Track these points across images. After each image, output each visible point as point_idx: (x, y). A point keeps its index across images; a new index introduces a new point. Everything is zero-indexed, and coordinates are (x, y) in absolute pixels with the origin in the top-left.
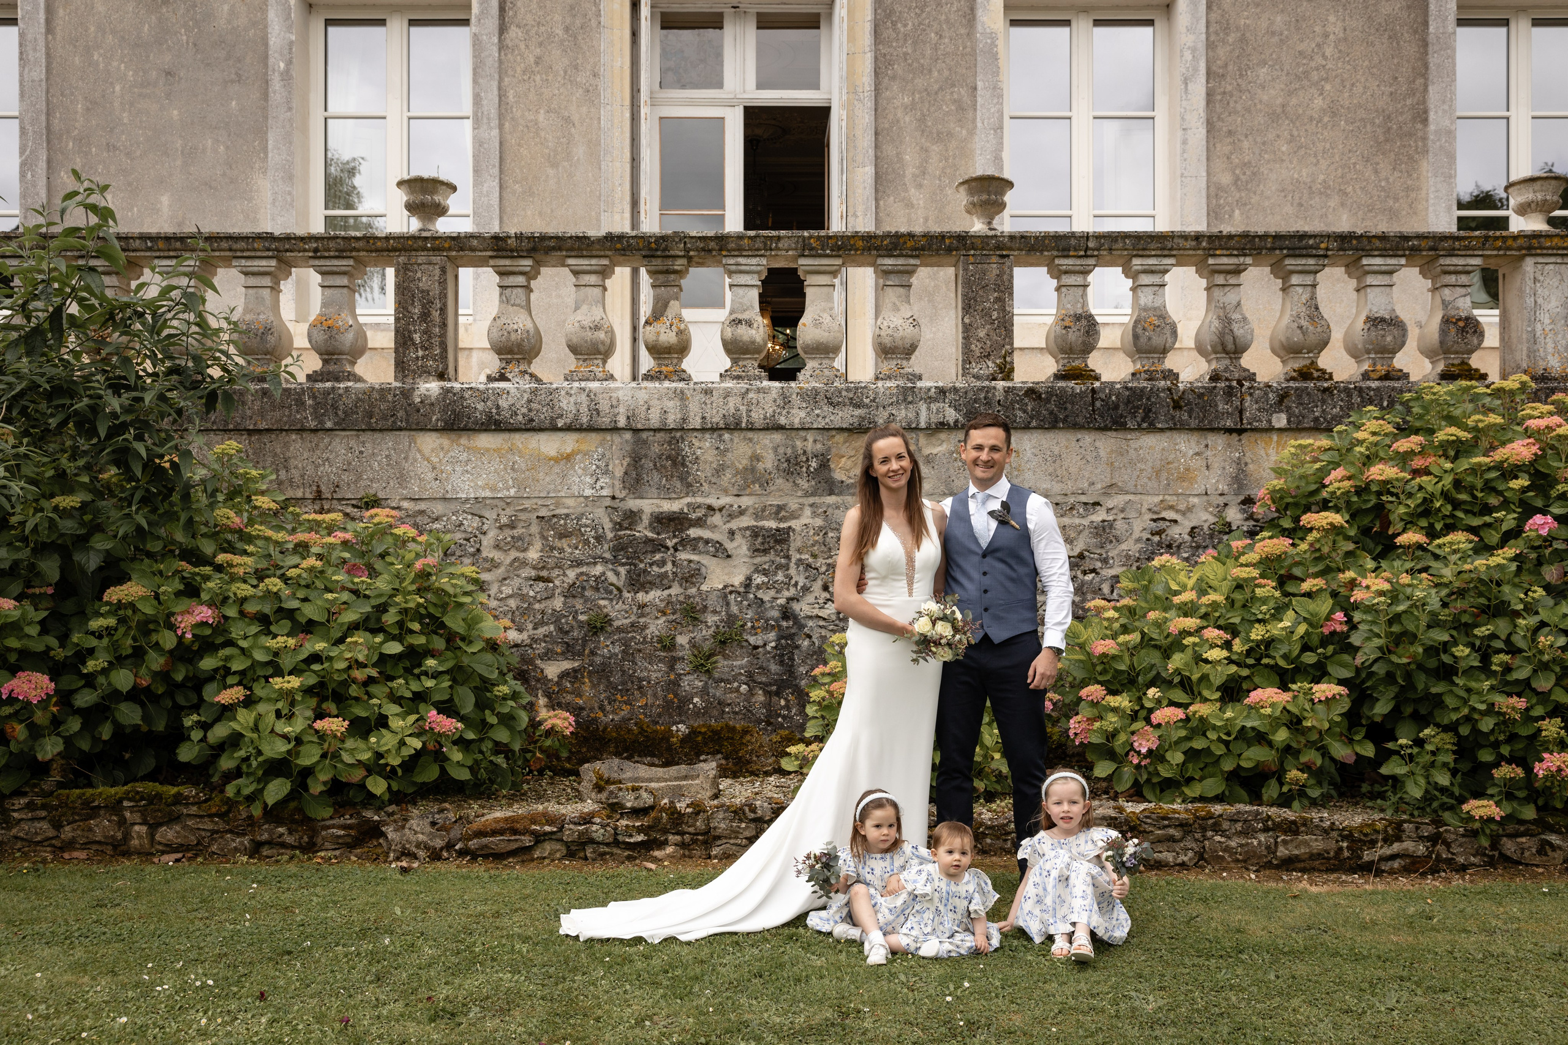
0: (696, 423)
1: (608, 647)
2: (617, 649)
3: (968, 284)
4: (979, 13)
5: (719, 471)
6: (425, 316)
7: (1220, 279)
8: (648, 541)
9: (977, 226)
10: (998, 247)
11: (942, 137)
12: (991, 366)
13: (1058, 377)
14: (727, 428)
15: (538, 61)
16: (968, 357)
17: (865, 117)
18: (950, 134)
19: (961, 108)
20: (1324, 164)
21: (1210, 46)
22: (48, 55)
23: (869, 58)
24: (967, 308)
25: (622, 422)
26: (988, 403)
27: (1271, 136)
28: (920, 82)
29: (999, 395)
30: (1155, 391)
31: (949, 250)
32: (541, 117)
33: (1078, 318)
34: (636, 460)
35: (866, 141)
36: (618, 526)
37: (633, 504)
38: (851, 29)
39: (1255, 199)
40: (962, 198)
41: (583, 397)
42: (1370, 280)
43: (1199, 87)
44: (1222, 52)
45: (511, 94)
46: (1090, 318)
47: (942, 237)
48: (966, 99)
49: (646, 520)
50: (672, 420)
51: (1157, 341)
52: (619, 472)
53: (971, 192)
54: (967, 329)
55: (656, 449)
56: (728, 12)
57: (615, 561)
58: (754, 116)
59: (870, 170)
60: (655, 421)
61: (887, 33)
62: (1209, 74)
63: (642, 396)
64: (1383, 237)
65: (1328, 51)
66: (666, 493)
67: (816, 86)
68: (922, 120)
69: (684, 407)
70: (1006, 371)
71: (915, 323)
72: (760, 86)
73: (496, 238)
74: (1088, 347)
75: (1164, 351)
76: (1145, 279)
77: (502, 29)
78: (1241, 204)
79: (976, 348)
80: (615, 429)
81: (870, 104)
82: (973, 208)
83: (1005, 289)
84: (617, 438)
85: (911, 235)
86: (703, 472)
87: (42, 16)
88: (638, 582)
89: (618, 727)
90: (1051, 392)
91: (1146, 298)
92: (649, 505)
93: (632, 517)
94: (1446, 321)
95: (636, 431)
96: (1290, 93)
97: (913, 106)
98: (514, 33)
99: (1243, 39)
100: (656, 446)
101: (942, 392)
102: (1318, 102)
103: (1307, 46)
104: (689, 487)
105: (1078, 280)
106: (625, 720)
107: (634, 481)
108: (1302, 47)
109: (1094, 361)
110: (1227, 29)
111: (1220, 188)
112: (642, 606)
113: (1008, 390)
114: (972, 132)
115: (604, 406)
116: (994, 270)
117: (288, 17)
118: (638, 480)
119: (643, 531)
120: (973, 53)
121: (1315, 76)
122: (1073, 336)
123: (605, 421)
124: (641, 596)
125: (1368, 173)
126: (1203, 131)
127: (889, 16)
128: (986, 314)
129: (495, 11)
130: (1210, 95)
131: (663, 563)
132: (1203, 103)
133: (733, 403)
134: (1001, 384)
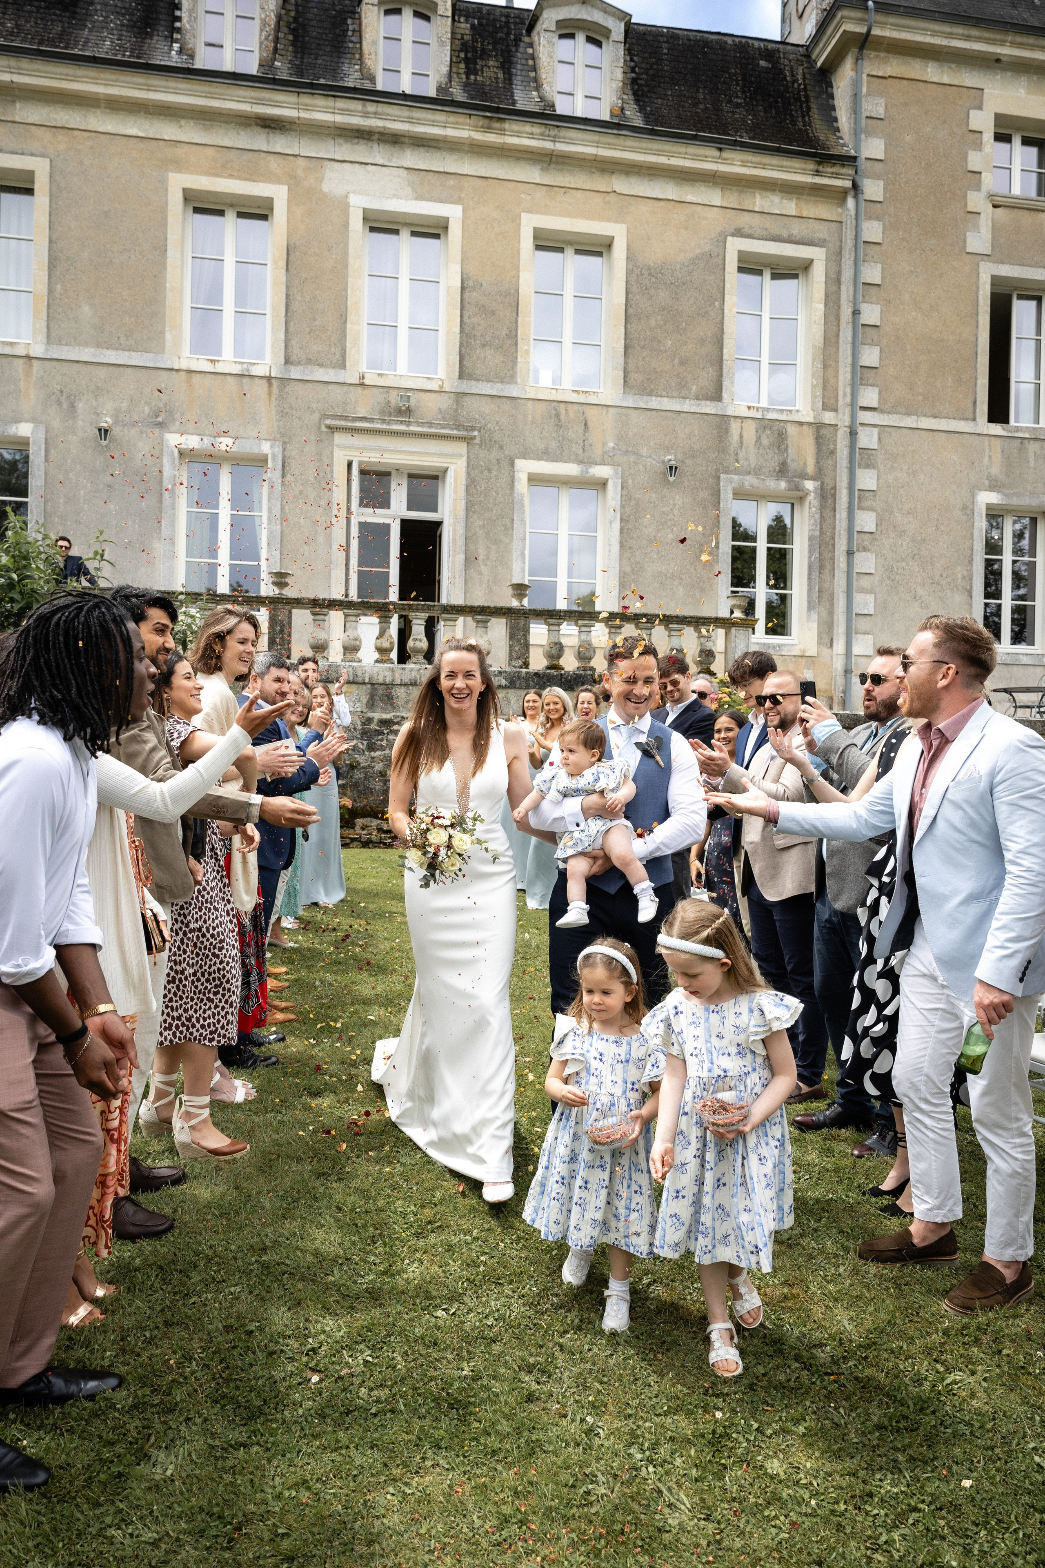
0: (398, 682)
1: (358, 775)
2: (362, 776)
3: (511, 628)
4: (516, 484)
5: (407, 702)
6: (281, 631)
7: (613, 630)
8: (376, 731)
9: (515, 603)
10: (525, 613)
11: (497, 542)
12: (520, 662)
13: (548, 668)
14: (411, 684)
15: (301, 492)
16: (511, 658)
17: (461, 531)
18: (501, 541)
19: (506, 529)
20: (672, 565)
21: (622, 506)
22: (46, 473)
23: (463, 502)
24: (511, 638)
25: (367, 680)
26: (519, 678)
27: (649, 550)
28: (487, 515)
29: (523, 675)
30: (585, 676)
31: (504, 614)
32: (302, 521)
33: (556, 644)
34: (372, 697)
35: (461, 542)
36: (363, 724)
37: (370, 715)
38: (455, 487)
39: (641, 579)
40: (510, 591)
41: (351, 669)
42: (673, 633)
43: (617, 526)
44: (627, 510)
45: (287, 508)
46: (561, 644)
47: (501, 608)
48: (509, 525)
49: (375, 721)
50: (388, 680)
51: (587, 654)
52: (365, 701)
53: (514, 589)
54: (511, 646)
55: (381, 692)
56: (394, 473)
57: (362, 738)
58: (406, 524)
59: (463, 556)
60: (381, 680)
61: (473, 490)
62: (621, 519)
63: (376, 670)
64: (677, 617)
65: (676, 513)
66: (384, 711)
67: (435, 510)
68: (488, 533)
69: (393, 675)
70: (526, 665)
71: (490, 643)
72: (410, 508)
73: (314, 600)
74: (559, 656)
75: (590, 659)
76: (583, 629)
77: (283, 476)
78: (635, 581)
79: (514, 654)
80: (364, 683)
81: (463, 525)
82: (514, 596)
83: (527, 631)
84: (364, 687)
85: (489, 607)
86: (400, 702)
87: (43, 453)
88: (371, 748)
89: (362, 809)
90: (544, 674)
91: (584, 637)
92: (377, 716)
93: (369, 720)
94: (701, 651)
95: (373, 684)
96: (658, 531)
97: (483, 527)
98: (289, 478)
99: (637, 504)
100: (381, 691)
101: (500, 672)
102: (671, 536)
103: (666, 509)
104: (394, 708)
105: (556, 628)
106: (365, 806)
107: (371, 705)
108: (664, 509)
109: (562, 662)
110: (630, 499)
111: (625, 573)
112: (373, 758)
113: (527, 673)
114: (511, 540)
115: (359, 673)
116: (522, 622)
117: (173, 462)
118: (373, 705)
119: (374, 726)
120: (513, 503)
121: (669, 523)
122: (554, 651)
123: (360, 680)
124: (372, 754)
125: (692, 570)
126: (618, 546)
127: (473, 482)
128: (519, 641)
129: (280, 467)
130: (622, 529)
131: (382, 740)
132: (618, 533)
133: (414, 674)
134: (524, 670)
